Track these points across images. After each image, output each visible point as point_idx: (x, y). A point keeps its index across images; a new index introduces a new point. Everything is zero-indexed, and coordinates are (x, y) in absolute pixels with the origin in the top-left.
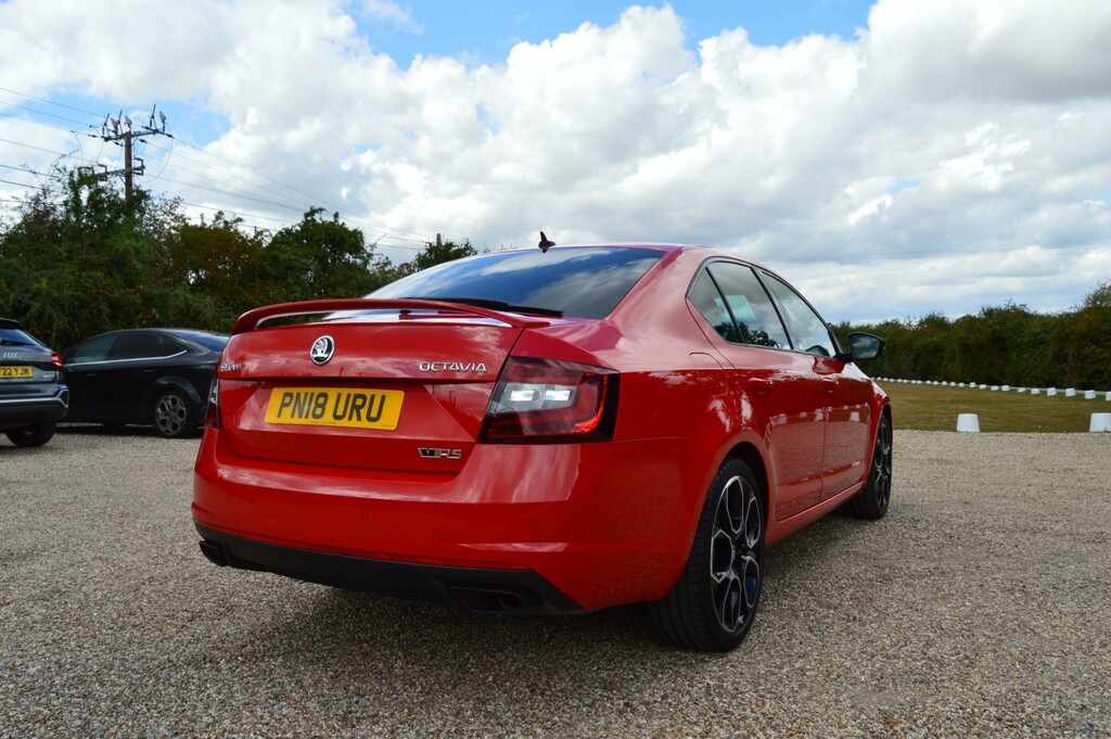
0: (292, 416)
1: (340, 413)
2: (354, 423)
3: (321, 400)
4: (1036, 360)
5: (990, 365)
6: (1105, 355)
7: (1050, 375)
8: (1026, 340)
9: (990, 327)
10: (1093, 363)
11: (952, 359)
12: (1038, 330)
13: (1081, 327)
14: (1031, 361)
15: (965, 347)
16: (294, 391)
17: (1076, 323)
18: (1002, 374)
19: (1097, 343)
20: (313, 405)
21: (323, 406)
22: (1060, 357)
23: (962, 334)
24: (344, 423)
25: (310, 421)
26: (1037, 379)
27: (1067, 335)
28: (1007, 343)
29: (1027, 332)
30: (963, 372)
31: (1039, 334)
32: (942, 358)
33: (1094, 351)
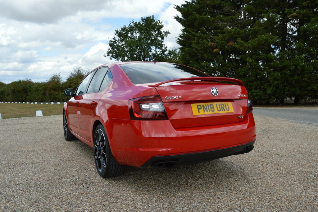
0: (204, 112)
1: (219, 109)
2: (224, 112)
3: (212, 106)
4: (37, 95)
5: (22, 97)
6: (57, 93)
7: (41, 99)
8: (34, 89)
9: (22, 85)
10: (54, 95)
11: (8, 95)
12: (37, 87)
13: (50, 86)
14: (35, 95)
15: (13, 92)
16: (201, 104)
17: (48, 85)
18: (26, 99)
19: (54, 90)
20: (210, 108)
21: (213, 108)
22: (44, 94)
23: (12, 88)
24: (221, 112)
25: (211, 112)
26: (37, 100)
27: (46, 88)
28: (28, 90)
29: (34, 87)
30: (13, 99)
31: (37, 88)
32: (4, 95)
33: (54, 92)
